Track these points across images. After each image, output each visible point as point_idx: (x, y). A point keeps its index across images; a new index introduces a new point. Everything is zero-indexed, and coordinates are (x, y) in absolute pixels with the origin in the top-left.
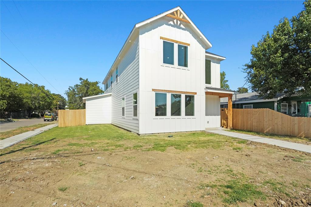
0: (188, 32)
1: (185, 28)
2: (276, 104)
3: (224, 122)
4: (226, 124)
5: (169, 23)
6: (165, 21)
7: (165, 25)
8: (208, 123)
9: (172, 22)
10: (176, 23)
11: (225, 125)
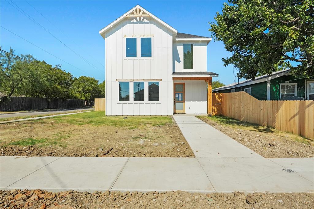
0: (152, 24)
1: (148, 21)
2: (269, 85)
3: (212, 108)
4: (215, 110)
5: (132, 21)
6: (128, 20)
7: (127, 24)
8: (190, 109)
9: (135, 19)
10: (138, 20)
11: (215, 112)
